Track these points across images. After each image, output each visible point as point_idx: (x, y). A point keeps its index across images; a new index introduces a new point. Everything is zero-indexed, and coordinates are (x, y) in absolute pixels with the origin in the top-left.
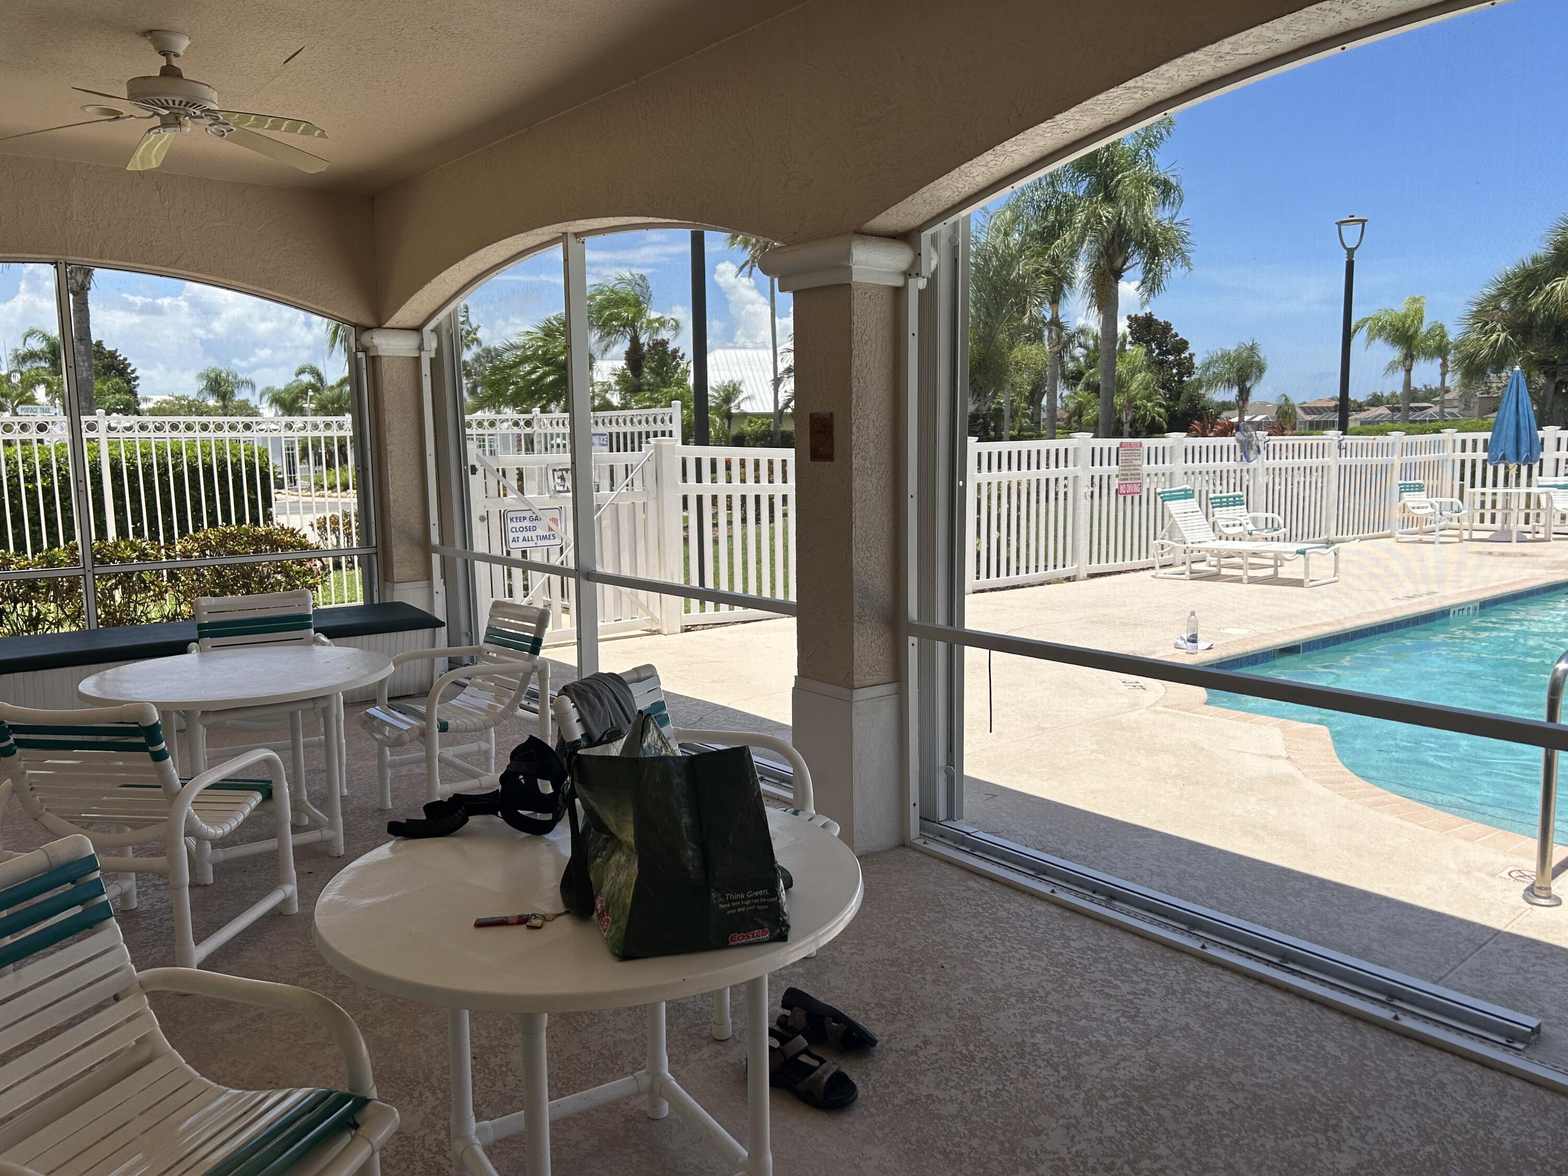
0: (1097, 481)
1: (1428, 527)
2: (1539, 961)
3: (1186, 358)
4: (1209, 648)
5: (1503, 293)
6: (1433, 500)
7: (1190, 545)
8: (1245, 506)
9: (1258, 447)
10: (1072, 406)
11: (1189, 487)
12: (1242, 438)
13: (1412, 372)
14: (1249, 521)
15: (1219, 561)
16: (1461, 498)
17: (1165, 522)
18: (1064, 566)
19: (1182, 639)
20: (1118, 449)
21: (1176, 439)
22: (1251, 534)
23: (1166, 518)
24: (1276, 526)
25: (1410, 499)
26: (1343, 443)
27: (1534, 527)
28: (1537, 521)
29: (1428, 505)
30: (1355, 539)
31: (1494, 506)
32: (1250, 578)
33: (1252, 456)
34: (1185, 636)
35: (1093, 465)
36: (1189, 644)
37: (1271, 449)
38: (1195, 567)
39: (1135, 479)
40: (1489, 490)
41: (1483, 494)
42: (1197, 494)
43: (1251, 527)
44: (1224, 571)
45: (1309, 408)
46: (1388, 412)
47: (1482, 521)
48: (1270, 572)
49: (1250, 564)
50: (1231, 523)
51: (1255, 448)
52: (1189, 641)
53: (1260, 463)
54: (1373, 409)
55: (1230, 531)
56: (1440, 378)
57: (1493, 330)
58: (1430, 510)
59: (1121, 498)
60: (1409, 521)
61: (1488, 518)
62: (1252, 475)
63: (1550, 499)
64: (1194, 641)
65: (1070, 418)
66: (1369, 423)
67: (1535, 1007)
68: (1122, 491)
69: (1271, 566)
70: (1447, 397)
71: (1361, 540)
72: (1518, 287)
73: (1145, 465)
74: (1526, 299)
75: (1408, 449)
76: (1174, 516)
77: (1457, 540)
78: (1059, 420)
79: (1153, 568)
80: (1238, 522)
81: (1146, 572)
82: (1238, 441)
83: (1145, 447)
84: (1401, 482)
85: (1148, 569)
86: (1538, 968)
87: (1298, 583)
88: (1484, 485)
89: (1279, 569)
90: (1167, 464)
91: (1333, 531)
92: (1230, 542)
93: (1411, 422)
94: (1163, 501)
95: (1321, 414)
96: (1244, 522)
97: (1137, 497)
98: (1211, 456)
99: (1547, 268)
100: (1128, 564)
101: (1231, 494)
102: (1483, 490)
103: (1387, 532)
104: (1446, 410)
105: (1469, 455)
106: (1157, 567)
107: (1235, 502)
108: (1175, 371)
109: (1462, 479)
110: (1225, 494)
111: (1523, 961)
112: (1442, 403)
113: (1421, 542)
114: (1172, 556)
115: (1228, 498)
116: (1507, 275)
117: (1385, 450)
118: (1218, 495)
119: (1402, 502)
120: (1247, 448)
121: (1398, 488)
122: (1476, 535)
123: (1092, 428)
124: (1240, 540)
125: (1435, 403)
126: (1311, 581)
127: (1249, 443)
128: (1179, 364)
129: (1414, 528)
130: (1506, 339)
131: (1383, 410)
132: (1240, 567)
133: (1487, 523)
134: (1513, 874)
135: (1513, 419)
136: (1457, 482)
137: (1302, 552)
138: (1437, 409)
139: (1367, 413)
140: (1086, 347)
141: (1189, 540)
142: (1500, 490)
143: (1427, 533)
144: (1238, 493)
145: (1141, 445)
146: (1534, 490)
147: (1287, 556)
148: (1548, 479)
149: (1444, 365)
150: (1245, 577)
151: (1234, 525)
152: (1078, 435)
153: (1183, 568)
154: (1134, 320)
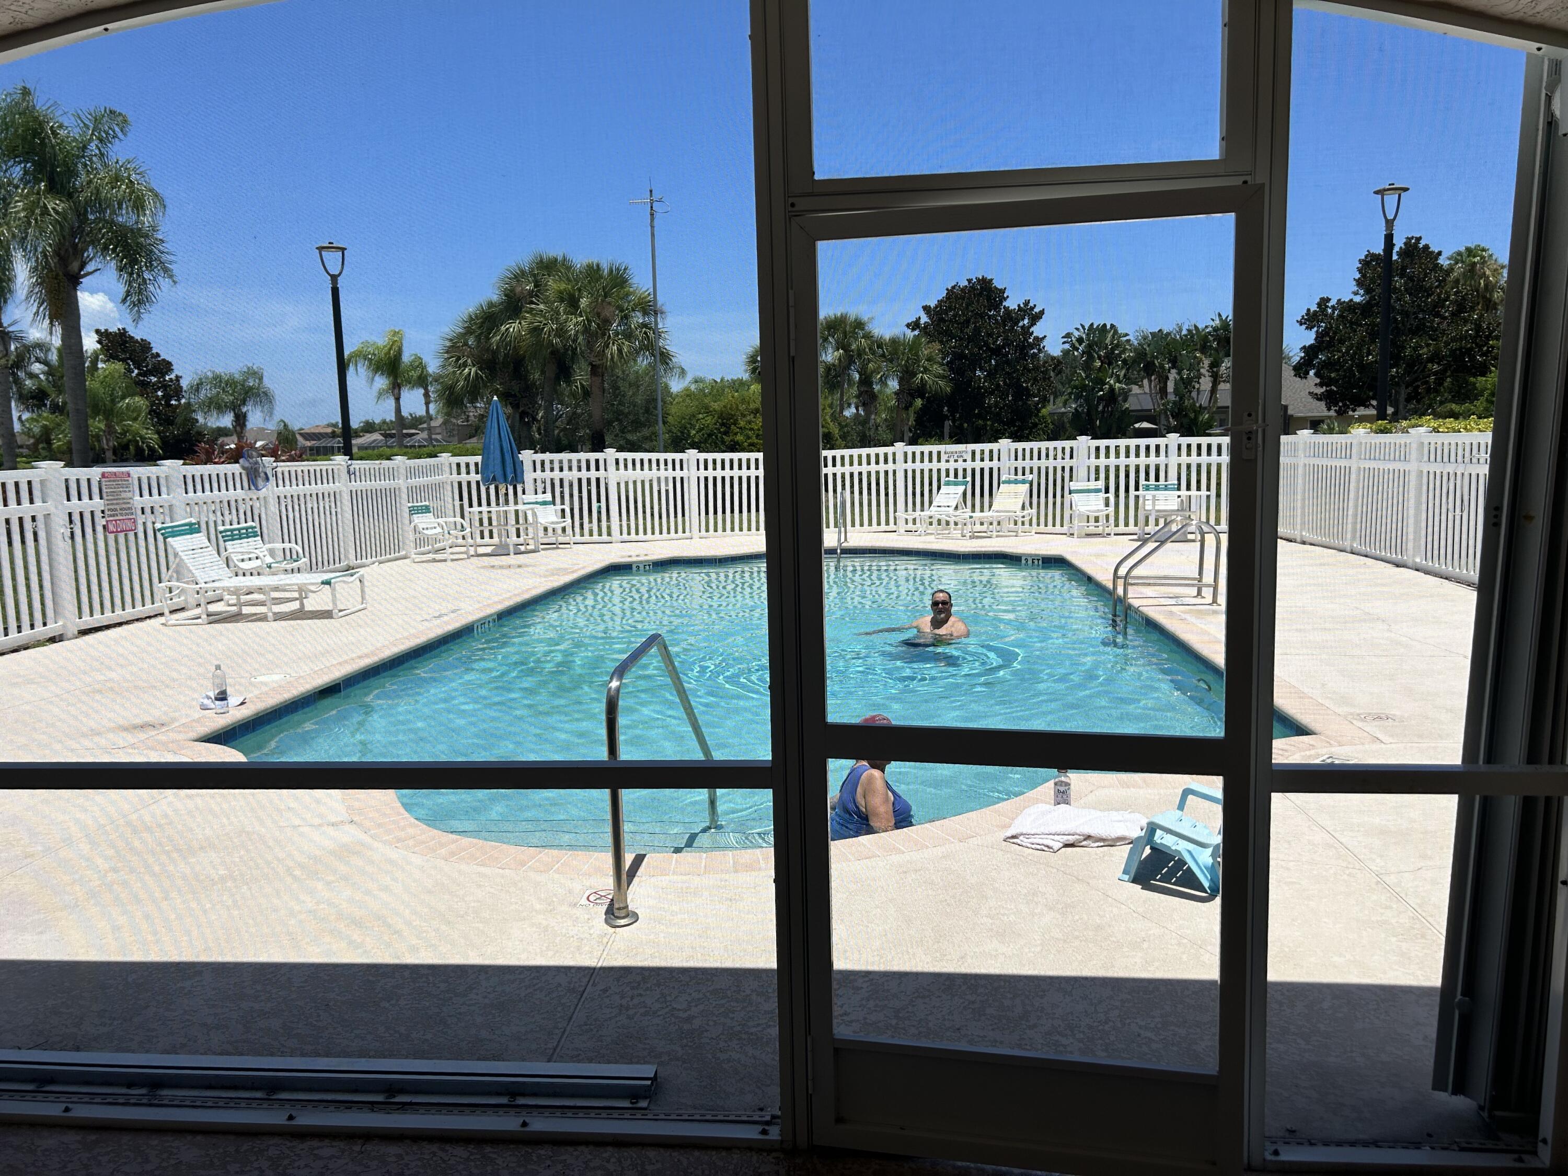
0: (76, 518)
1: (438, 546)
2: (636, 992)
3: (171, 380)
4: (243, 703)
5: (468, 331)
6: (440, 520)
7: (203, 585)
8: (259, 538)
9: (266, 474)
10: (36, 430)
11: (194, 521)
12: (247, 465)
13: (401, 400)
14: (266, 553)
15: (238, 599)
16: (463, 517)
17: (170, 564)
18: (45, 624)
19: (208, 698)
20: (100, 482)
21: (171, 467)
22: (270, 567)
23: (171, 557)
24: (295, 557)
25: (422, 521)
26: (352, 468)
27: (525, 540)
28: (527, 535)
29: (436, 525)
30: (373, 563)
31: (490, 524)
32: (275, 614)
33: (260, 482)
34: (212, 695)
35: (69, 500)
36: (217, 702)
37: (280, 476)
38: (213, 608)
39: (127, 514)
40: (484, 508)
41: (480, 512)
42: (203, 526)
43: (269, 560)
44: (246, 610)
45: (307, 434)
46: (381, 438)
47: (482, 537)
48: (295, 605)
49: (273, 599)
50: (246, 557)
51: (262, 475)
52: (217, 699)
53: (269, 491)
54: (368, 435)
55: (246, 566)
56: (424, 408)
57: (465, 365)
58: (439, 530)
59: (111, 537)
60: (422, 541)
61: (486, 534)
62: (262, 502)
63: (534, 515)
64: (224, 699)
65: (35, 445)
66: (366, 448)
67: (644, 1049)
68: (111, 528)
69: (297, 599)
70: (433, 424)
71: (380, 563)
72: (480, 327)
73: (137, 498)
74: (488, 339)
75: (411, 473)
76: (180, 553)
77: (465, 556)
78: (21, 447)
79: (162, 614)
80: (254, 556)
81: (153, 621)
82: (243, 468)
83: (136, 476)
84: (410, 505)
85: (156, 616)
86: (636, 1001)
87: (326, 615)
88: (480, 505)
89: (305, 601)
90: (164, 496)
91: (352, 556)
92: (248, 578)
93: (406, 447)
94: (165, 539)
95: (319, 439)
96: (261, 555)
97: (131, 536)
98: (215, 485)
99: (501, 311)
100: (129, 612)
101: (243, 525)
102: (480, 509)
103: (403, 553)
104: (434, 436)
105: (464, 477)
106: (166, 612)
107: (249, 534)
108: (160, 393)
109: (461, 499)
110: (235, 526)
111: (622, 998)
112: (429, 429)
113: (434, 561)
114: (182, 598)
115: (239, 530)
116: (470, 316)
117: (392, 474)
118: (228, 527)
119: (413, 525)
120: (254, 477)
121: (407, 510)
122: (481, 550)
123: (67, 456)
124: (259, 574)
125: (422, 430)
126: (340, 611)
127: (256, 471)
128: (165, 386)
129: (426, 548)
130: (476, 373)
131: (376, 436)
132: (262, 604)
133: (487, 539)
134: (592, 898)
135: (497, 445)
136: (457, 503)
137: (327, 583)
138: (424, 435)
139: (363, 439)
140: (46, 363)
141: (201, 581)
142: (494, 508)
143: (437, 551)
144: (250, 524)
145: (129, 475)
146: (520, 507)
147: (313, 588)
148: (530, 497)
149: (426, 395)
150: (270, 614)
151: (250, 559)
152: (44, 464)
153: (198, 611)
154: (103, 336)
